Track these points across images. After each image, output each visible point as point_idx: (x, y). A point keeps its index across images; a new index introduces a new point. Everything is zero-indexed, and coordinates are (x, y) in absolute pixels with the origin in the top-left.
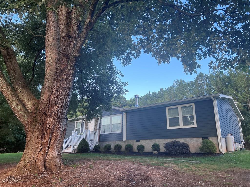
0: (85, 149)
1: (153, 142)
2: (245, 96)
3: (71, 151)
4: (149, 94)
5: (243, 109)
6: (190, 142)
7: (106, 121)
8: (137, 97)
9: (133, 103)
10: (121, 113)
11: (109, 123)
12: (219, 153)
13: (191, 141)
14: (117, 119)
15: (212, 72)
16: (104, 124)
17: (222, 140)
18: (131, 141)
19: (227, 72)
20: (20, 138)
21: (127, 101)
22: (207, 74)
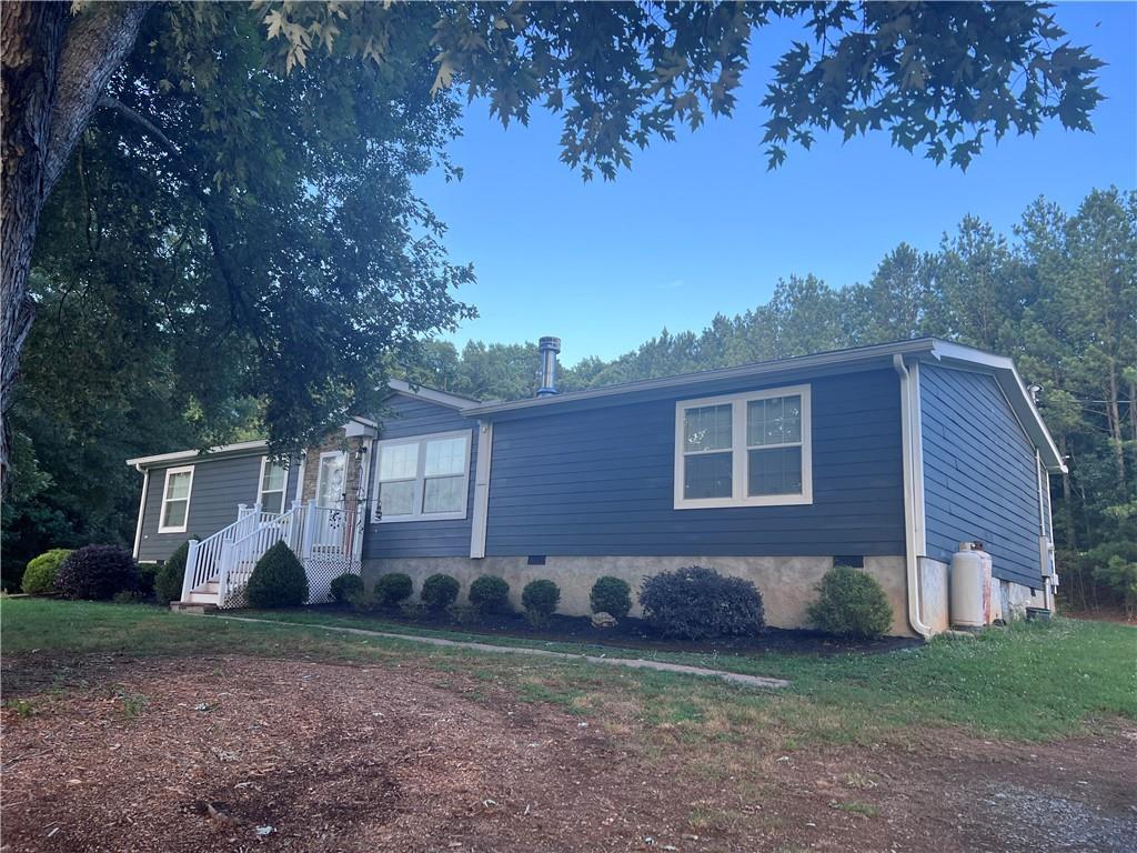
0: (285, 590)
1: (606, 566)
2: (1098, 364)
3: (217, 600)
4: (663, 341)
5: (1082, 422)
6: (776, 574)
7: (397, 461)
8: (549, 346)
9: (593, 381)
10: (470, 422)
11: (412, 474)
12: (905, 636)
13: (779, 571)
14: (448, 455)
15: (956, 246)
16: (389, 478)
17: (926, 570)
18: (505, 560)
19: (1024, 245)
20: (50, 525)
21: (567, 371)
22: (935, 251)
